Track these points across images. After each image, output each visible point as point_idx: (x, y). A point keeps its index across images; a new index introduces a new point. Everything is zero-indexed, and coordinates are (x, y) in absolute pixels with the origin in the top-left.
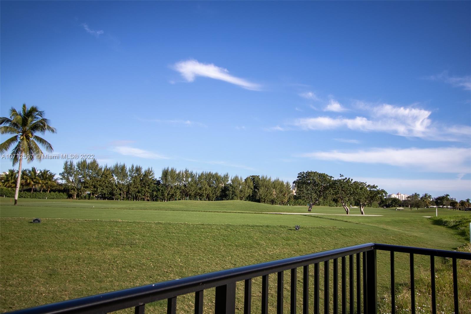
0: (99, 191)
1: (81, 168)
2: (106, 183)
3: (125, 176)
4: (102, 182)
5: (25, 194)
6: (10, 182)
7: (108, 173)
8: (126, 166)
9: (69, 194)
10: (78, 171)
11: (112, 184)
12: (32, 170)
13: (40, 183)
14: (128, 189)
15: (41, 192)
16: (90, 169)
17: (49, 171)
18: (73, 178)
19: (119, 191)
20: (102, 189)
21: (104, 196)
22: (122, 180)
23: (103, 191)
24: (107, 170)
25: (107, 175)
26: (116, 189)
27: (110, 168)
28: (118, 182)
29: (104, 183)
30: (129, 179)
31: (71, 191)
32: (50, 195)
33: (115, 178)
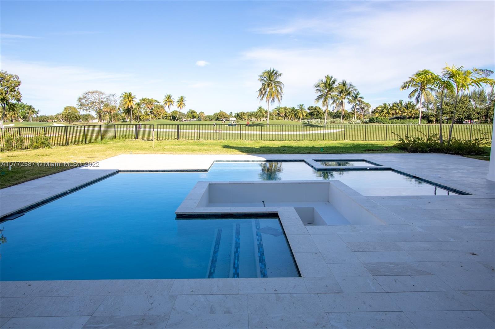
0: (456, 116)
1: (439, 97)
2: (463, 108)
3: (483, 100)
4: (459, 107)
5: (395, 121)
6: (384, 113)
7: (465, 99)
8: (484, 91)
9: (429, 119)
10: (437, 99)
11: (469, 109)
12: (400, 102)
13: (406, 112)
14: (487, 113)
15: (407, 119)
16: (447, 97)
17: (412, 102)
18: (432, 106)
19: (477, 115)
20: (459, 114)
21: (461, 120)
22: (480, 104)
23: (460, 115)
24: (464, 96)
25: (465, 101)
26: (474, 113)
27: (467, 94)
28: (476, 107)
29: (461, 109)
30: (488, 103)
31: (431, 117)
32: (413, 121)
33: (473, 103)
